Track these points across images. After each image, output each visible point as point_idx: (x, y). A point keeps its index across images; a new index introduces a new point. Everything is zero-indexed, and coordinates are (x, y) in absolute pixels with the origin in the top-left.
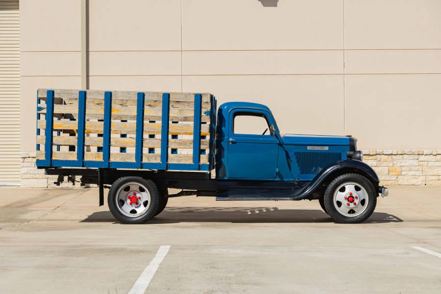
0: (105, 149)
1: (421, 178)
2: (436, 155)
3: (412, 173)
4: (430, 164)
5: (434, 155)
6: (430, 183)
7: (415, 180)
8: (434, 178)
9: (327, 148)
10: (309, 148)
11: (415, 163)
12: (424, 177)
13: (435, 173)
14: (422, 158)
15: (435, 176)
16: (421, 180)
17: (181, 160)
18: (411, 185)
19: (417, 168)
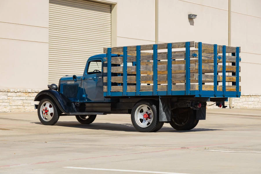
1: (9, 108)
2: (16, 92)
3: (4, 104)
4: (14, 98)
5: (15, 92)
6: (13, 111)
7: (5, 109)
8: (15, 107)
11: (6, 97)
12: (10, 107)
13: (16, 104)
14: (9, 94)
15: (16, 106)
16: (8, 109)
18: (3, 112)
19: (7, 101)
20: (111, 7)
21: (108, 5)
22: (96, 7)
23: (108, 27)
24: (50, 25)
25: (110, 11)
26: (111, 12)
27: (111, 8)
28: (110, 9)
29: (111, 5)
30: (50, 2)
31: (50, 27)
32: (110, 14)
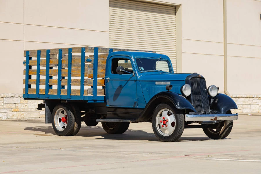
10: (157, 83)
20: (176, 9)
21: (173, 7)
23: (172, 29)
24: (110, 29)
25: (174, 13)
26: (175, 14)
27: (176, 10)
28: (174, 11)
29: (176, 7)
30: (110, 6)
31: (110, 31)
32: (175, 16)
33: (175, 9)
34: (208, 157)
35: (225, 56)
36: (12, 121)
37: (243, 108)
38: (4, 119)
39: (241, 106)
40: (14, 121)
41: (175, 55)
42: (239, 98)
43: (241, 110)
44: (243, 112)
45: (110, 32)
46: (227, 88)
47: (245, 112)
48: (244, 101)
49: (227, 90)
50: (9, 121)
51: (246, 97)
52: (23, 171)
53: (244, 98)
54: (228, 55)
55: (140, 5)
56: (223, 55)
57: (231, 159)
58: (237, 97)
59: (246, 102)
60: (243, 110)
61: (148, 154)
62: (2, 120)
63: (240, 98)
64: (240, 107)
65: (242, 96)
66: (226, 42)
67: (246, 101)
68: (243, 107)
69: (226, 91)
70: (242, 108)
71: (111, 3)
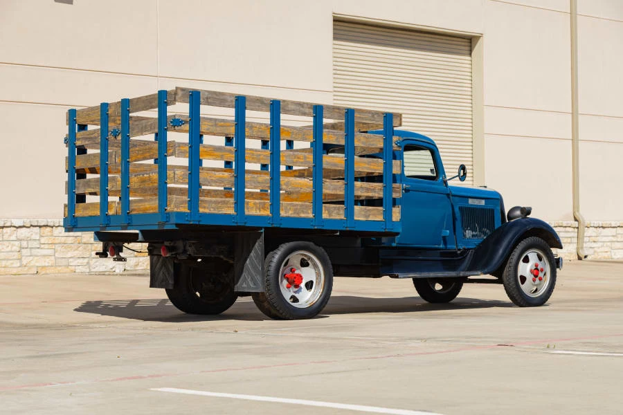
0: (274, 194)
9: (483, 202)
10: (471, 201)
17: (369, 216)
20: (471, 42)
21: (464, 39)
22: (438, 45)
23: (464, 89)
24: (336, 85)
25: (469, 52)
26: (470, 55)
27: (471, 46)
28: (468, 48)
29: (471, 39)
30: (335, 38)
31: (336, 89)
32: (468, 58)
33: (469, 44)
34: (548, 347)
35: (575, 140)
36: (135, 275)
37: (611, 248)
38: (118, 271)
39: (608, 244)
40: (139, 275)
41: (471, 140)
42: (603, 227)
43: (609, 253)
44: (613, 257)
45: (335, 91)
46: (578, 208)
47: (619, 256)
48: (615, 234)
49: (578, 211)
50: (128, 275)
51: (618, 225)
52: (158, 376)
53: (615, 229)
54: (580, 138)
55: (398, 35)
56: (571, 138)
57: (597, 352)
58: (601, 225)
59: (619, 236)
60: (613, 254)
61: (419, 341)
62: (115, 273)
63: (606, 229)
64: (607, 246)
65: (610, 224)
66: (577, 111)
67: (619, 234)
68: (613, 246)
69: (577, 213)
70: (610, 250)
71: (336, 31)
